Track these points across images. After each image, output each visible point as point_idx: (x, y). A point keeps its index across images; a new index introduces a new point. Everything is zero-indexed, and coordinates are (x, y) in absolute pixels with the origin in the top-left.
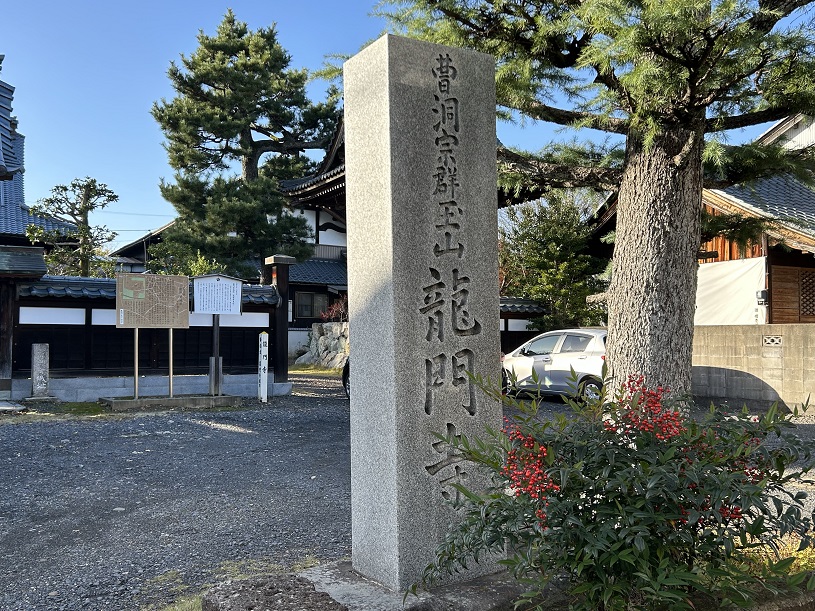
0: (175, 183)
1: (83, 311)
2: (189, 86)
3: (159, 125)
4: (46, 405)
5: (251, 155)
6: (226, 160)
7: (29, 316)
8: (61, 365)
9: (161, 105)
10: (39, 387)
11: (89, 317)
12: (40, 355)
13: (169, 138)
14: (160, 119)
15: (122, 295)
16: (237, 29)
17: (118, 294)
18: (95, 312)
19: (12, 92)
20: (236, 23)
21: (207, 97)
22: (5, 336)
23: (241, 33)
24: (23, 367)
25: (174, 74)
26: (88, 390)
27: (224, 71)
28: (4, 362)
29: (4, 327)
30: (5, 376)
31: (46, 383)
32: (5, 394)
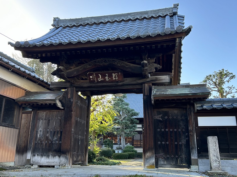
1: (234, 118)
7: (204, 121)
10: (214, 165)
12: (213, 143)
19: (183, 18)
22: (191, 134)
24: (204, 152)
28: (193, 148)
29: (190, 128)
30: (194, 156)
31: (219, 162)
32: (195, 168)
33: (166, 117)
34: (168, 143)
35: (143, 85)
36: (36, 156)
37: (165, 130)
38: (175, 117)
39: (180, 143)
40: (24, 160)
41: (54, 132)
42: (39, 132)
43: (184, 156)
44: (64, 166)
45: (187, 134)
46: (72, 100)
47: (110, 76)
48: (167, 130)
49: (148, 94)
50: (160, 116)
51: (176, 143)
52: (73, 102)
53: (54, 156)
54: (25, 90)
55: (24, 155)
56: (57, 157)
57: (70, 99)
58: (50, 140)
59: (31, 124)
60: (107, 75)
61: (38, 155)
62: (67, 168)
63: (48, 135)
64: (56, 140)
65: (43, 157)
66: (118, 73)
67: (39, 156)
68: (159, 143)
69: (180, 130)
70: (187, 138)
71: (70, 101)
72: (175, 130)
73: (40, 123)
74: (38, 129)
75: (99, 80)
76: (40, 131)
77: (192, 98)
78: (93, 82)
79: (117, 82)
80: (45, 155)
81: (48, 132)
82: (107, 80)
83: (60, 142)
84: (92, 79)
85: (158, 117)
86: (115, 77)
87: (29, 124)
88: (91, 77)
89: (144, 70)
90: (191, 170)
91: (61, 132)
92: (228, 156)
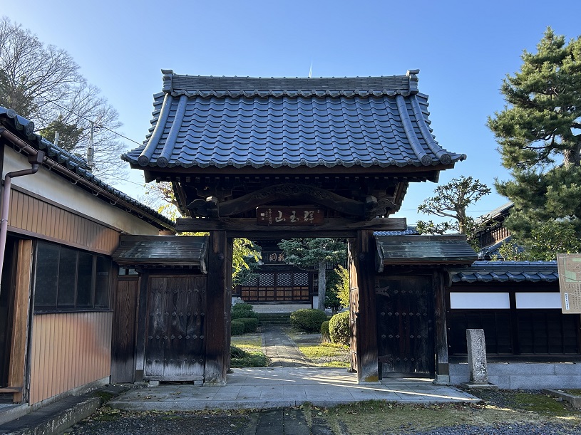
0: (513, 180)
1: (507, 295)
2: (519, 98)
3: (494, 134)
4: (488, 394)
5: (573, 149)
6: (550, 156)
7: (460, 301)
8: (496, 351)
9: (494, 117)
10: (478, 374)
11: (513, 301)
12: (476, 340)
13: (502, 143)
14: (496, 128)
15: (565, 277)
16: (555, 43)
17: (561, 277)
18: (519, 296)
19: (427, 99)
20: (555, 37)
21: (533, 105)
22: (439, 322)
23: (560, 45)
24: (459, 351)
25: (506, 89)
26: (520, 377)
27: (553, 77)
28: (440, 347)
29: (438, 312)
30: (443, 360)
31: (485, 370)
32: (444, 379)
33: (396, 292)
34: (398, 336)
35: (359, 232)
36: (154, 363)
37: (394, 314)
38: (411, 292)
39: (419, 337)
40: (130, 372)
41: (189, 318)
42: (156, 318)
43: (424, 359)
44: (214, 382)
45: (430, 321)
46: (223, 257)
47: (300, 214)
48: (397, 314)
49: (367, 251)
50: (386, 289)
51: (412, 337)
52: (223, 260)
53: (191, 363)
54: (120, 232)
55: (130, 362)
56: (197, 364)
57: (217, 253)
58: (181, 333)
59: (138, 301)
60: (294, 212)
61: (156, 362)
62: (220, 384)
63: (175, 323)
64: (193, 333)
65: (167, 365)
66: (316, 210)
67: (160, 363)
68: (384, 336)
69: (418, 314)
70: (430, 329)
71: (219, 258)
72: (411, 314)
73: (157, 299)
74: (153, 311)
75: (278, 221)
76: (158, 315)
77: (447, 264)
78: (266, 223)
79: (312, 225)
80: (172, 362)
81: (174, 318)
82: (292, 221)
83: (202, 337)
84: (263, 219)
85: (382, 291)
86: (309, 217)
87: (134, 301)
88: (263, 215)
89: (370, 213)
90: (437, 383)
91: (202, 318)
92: (494, 358)
